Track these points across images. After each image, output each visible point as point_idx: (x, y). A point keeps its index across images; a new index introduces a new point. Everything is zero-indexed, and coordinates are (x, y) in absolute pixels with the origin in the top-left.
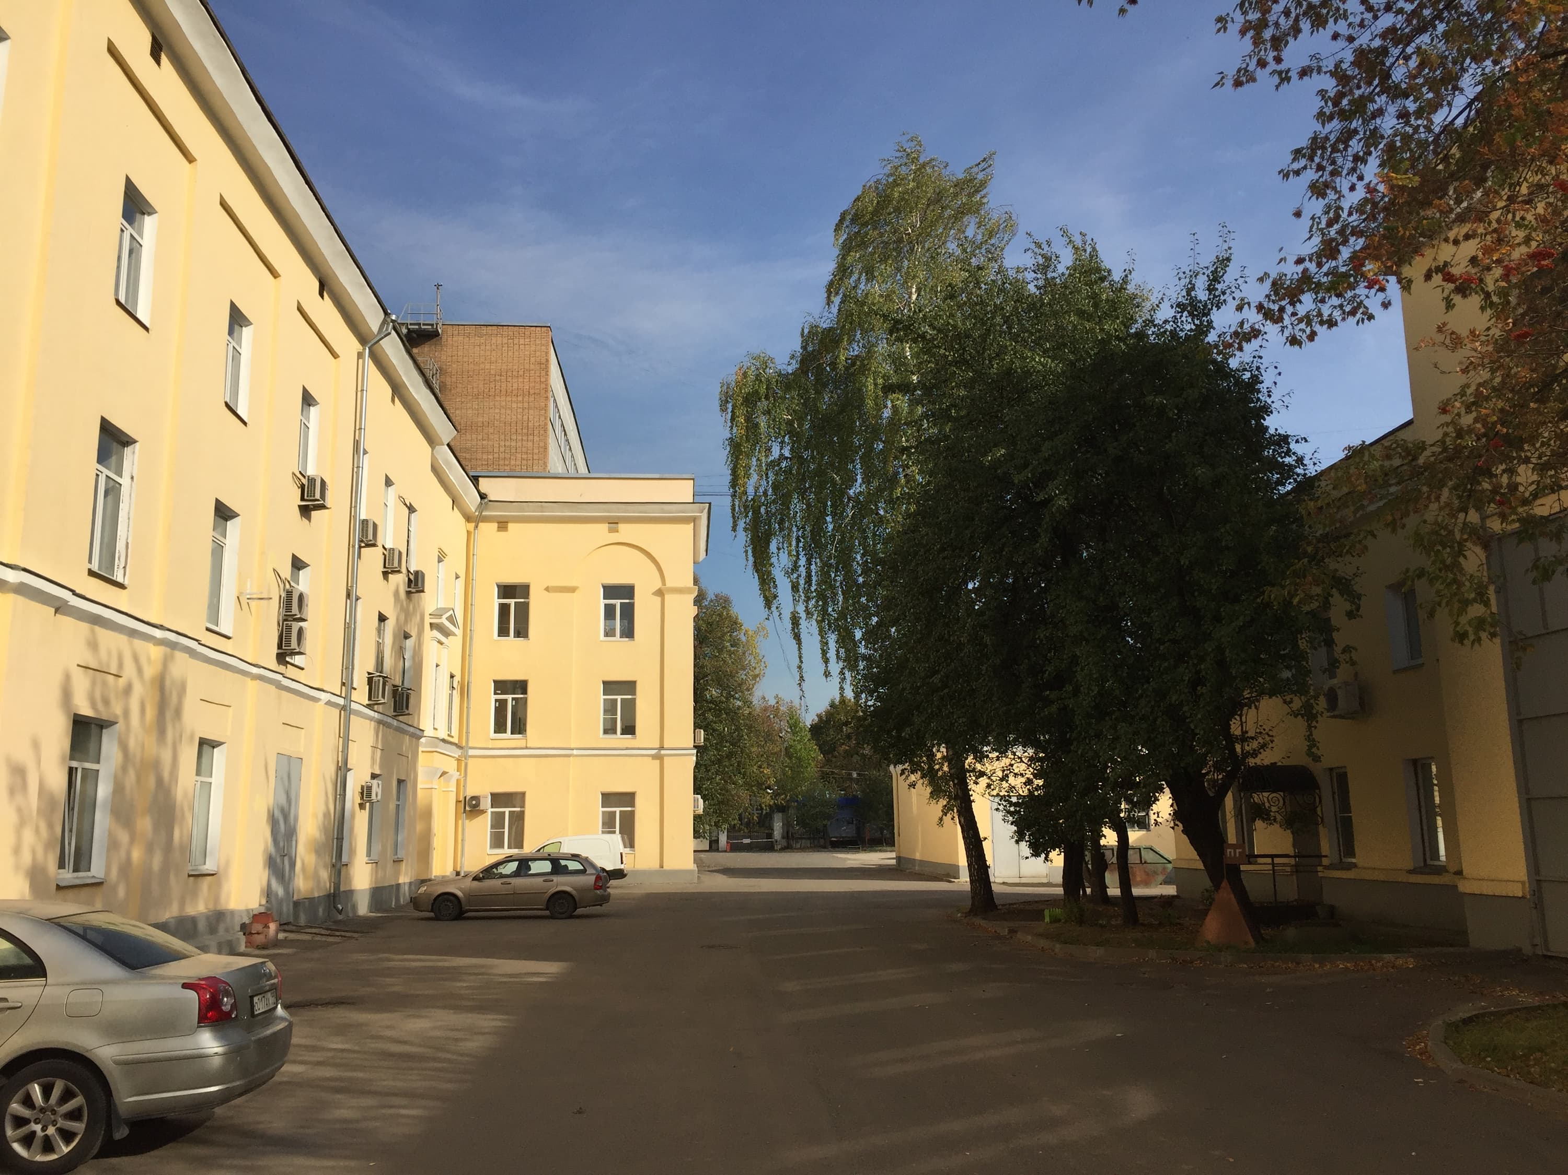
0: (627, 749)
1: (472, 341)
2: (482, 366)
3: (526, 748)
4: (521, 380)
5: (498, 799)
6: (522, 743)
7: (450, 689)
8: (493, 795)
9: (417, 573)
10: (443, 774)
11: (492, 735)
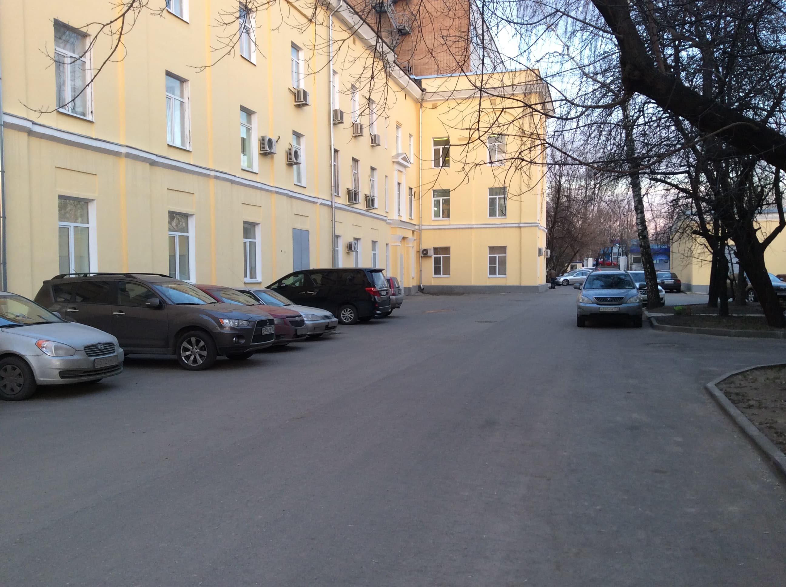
0: (502, 224)
3: (450, 225)
5: (437, 250)
7: (409, 195)
8: (435, 249)
9: (375, 136)
10: (404, 238)
11: (433, 218)
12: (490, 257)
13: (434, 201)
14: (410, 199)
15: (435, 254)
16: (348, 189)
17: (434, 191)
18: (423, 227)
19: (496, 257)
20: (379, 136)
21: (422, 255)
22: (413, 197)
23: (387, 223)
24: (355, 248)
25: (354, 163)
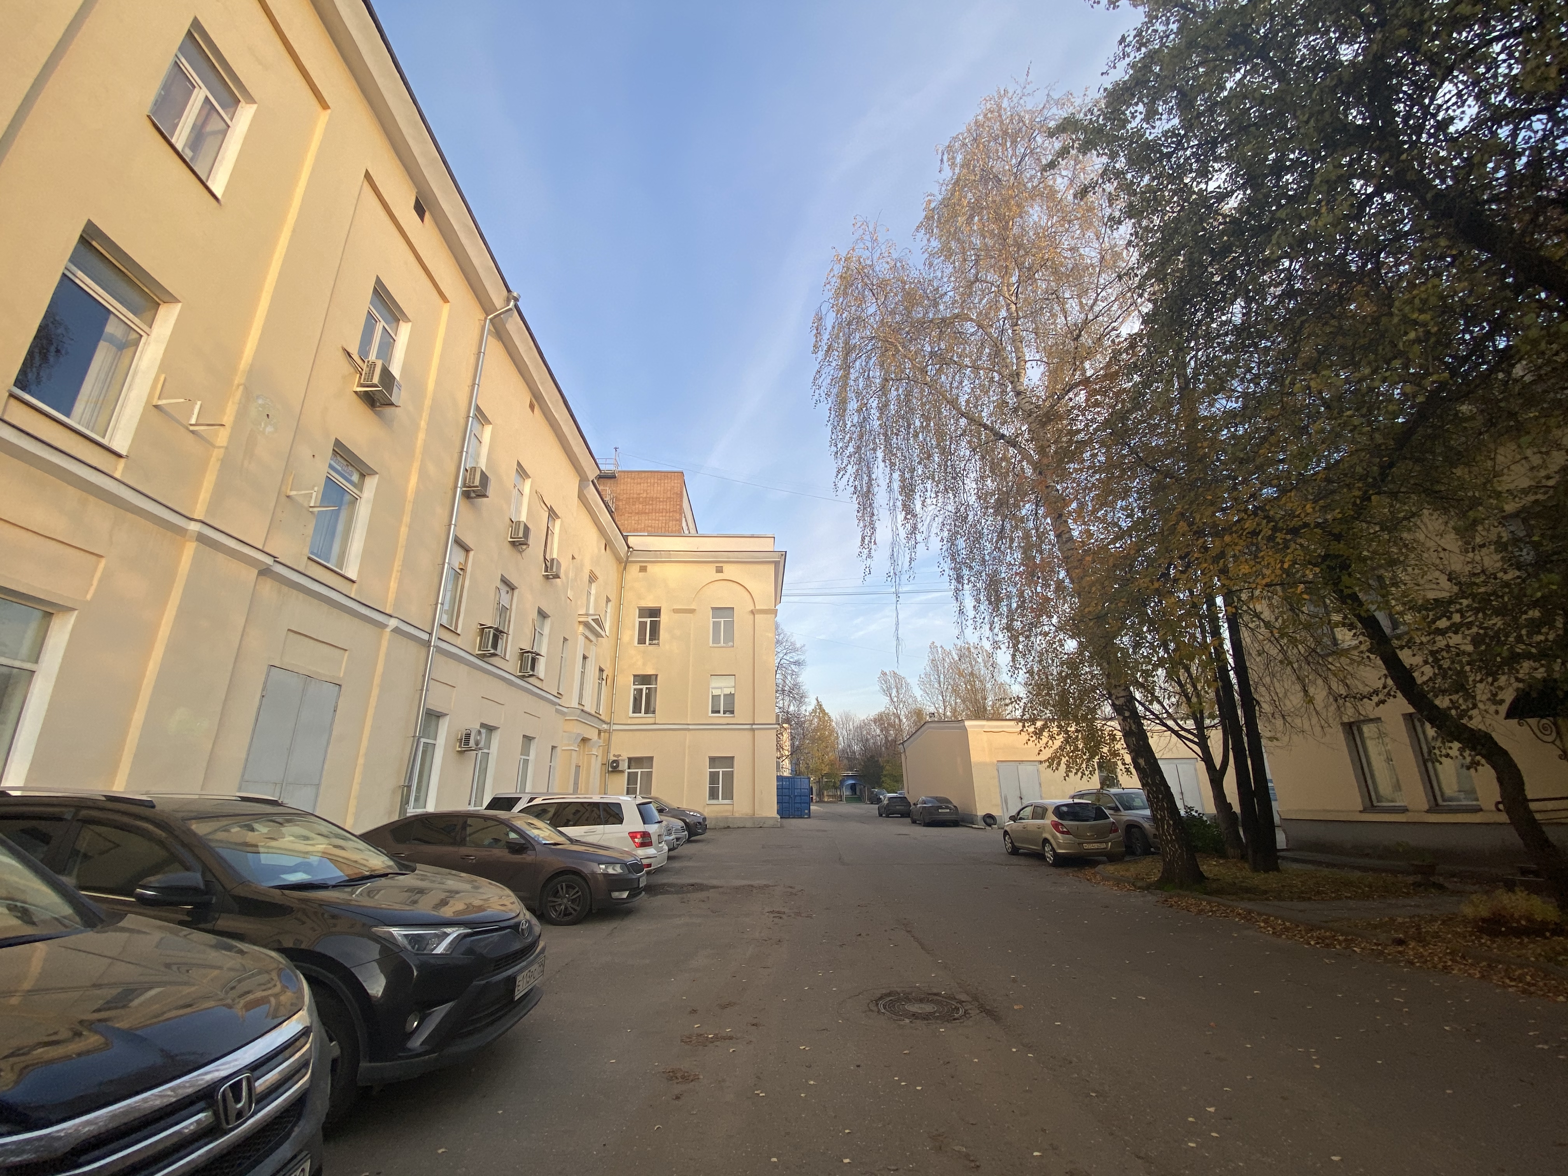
0: (728, 724)
1: (635, 481)
3: (655, 724)
4: (665, 503)
5: (632, 761)
6: (651, 721)
7: (599, 679)
8: (630, 759)
9: (553, 560)
10: (585, 740)
11: (631, 714)
12: (710, 772)
13: (635, 689)
14: (600, 684)
15: (629, 768)
16: (482, 625)
17: (635, 676)
18: (615, 727)
19: (719, 772)
20: (558, 562)
21: (610, 769)
22: (604, 682)
23: (557, 711)
24: (477, 744)
25: (504, 589)
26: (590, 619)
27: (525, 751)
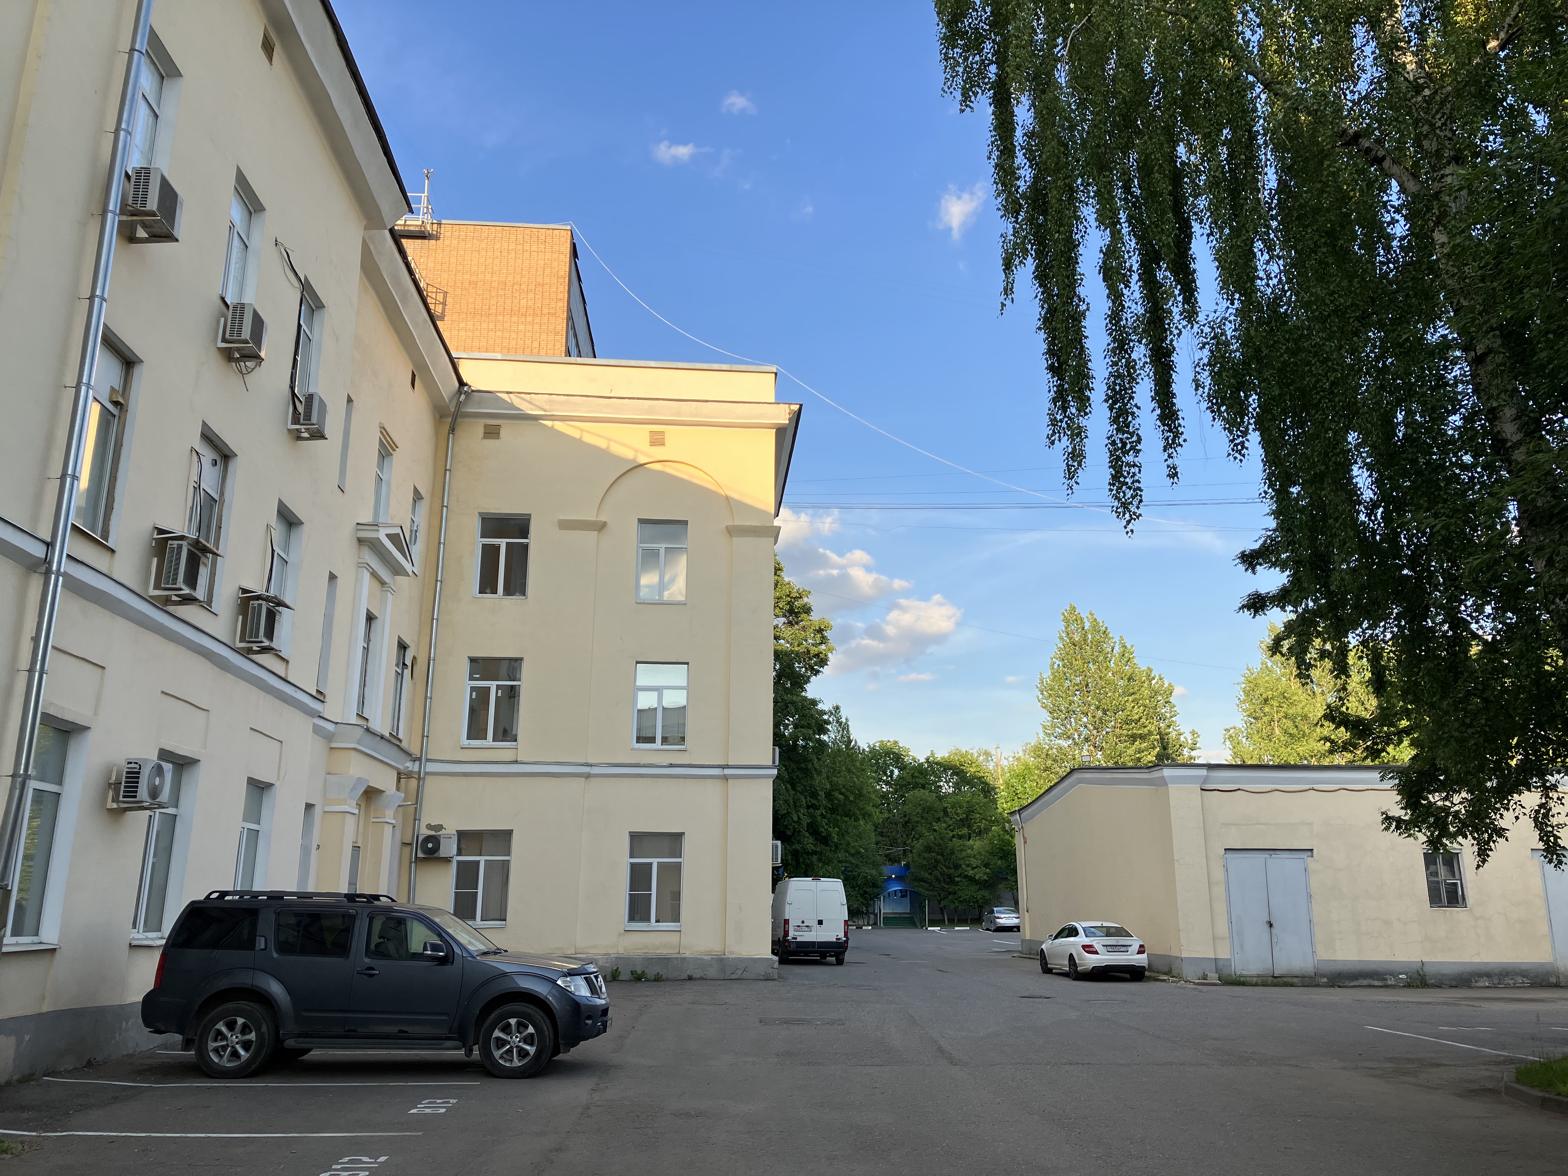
0: (671, 766)
1: (469, 245)
2: (481, 277)
3: (516, 762)
4: (531, 295)
5: (468, 840)
6: (508, 755)
7: (397, 665)
8: (461, 834)
9: (310, 398)
10: (371, 794)
11: (467, 743)
12: (632, 864)
13: (473, 689)
14: (400, 676)
15: (459, 853)
16: (161, 531)
17: (473, 660)
18: (431, 767)
19: (651, 864)
20: (323, 405)
21: (420, 855)
22: (407, 672)
23: (317, 730)
24: (154, 793)
25: (208, 455)
26: (382, 535)
27: (254, 811)
